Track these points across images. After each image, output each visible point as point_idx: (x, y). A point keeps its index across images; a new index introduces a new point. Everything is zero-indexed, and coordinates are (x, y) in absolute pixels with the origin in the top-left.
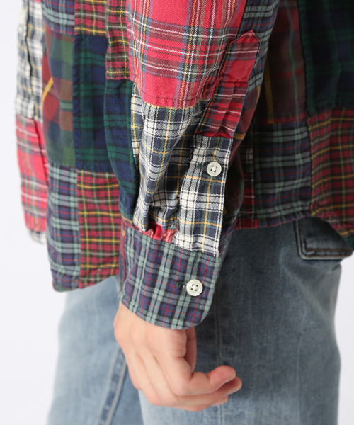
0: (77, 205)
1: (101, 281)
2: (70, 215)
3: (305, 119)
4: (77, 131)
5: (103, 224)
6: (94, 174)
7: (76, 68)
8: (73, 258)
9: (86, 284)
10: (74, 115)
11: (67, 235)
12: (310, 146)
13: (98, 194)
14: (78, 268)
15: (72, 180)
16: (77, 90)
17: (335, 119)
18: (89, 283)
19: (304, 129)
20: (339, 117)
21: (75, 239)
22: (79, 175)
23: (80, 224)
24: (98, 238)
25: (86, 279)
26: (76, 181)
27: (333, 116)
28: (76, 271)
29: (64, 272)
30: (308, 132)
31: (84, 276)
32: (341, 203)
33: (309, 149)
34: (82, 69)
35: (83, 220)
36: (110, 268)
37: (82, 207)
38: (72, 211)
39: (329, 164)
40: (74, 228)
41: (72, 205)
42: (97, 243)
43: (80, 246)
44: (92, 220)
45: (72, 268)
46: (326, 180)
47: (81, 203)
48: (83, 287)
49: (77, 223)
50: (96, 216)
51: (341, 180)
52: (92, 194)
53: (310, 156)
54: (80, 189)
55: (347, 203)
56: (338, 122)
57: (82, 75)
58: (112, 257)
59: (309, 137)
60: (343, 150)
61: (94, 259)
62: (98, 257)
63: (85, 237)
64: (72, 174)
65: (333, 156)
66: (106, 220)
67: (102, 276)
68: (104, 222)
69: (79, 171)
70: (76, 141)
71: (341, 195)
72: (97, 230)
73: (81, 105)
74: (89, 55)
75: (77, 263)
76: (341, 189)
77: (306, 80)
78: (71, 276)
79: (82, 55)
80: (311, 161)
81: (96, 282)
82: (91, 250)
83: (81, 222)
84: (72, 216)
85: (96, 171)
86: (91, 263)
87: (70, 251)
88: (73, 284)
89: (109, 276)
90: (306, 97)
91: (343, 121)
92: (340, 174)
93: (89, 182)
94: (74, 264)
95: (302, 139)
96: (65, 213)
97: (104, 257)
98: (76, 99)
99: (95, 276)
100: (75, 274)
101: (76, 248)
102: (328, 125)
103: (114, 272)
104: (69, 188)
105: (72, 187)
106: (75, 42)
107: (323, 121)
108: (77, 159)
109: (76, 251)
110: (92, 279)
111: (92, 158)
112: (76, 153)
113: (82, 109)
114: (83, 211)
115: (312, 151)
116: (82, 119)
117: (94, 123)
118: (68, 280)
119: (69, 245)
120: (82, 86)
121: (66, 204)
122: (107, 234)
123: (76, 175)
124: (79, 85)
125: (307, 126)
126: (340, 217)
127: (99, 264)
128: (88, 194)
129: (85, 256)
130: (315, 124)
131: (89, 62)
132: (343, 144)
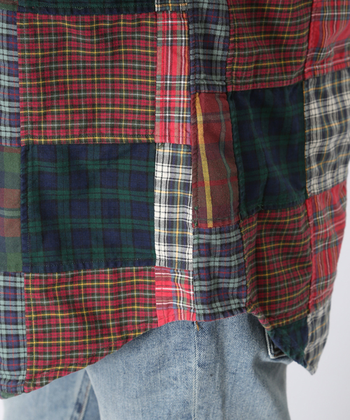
0: (24, 309)
1: (46, 383)
2: (17, 320)
3: (238, 222)
4: (25, 236)
5: (50, 325)
6: (43, 275)
7: (24, 177)
8: (19, 363)
9: (32, 387)
10: (22, 222)
11: (13, 340)
12: (243, 247)
13: (46, 295)
14: (23, 372)
15: (18, 285)
16: (25, 198)
17: (259, 221)
18: (35, 386)
19: (238, 231)
20: (264, 219)
21: (21, 344)
22: (27, 278)
23: (27, 327)
24: (45, 340)
25: (31, 383)
26: (23, 285)
27: (259, 219)
28: (22, 376)
29: (9, 378)
30: (241, 234)
31: (30, 380)
32: (265, 299)
33: (242, 250)
34: (29, 177)
35: (31, 323)
36: (56, 371)
37: (30, 310)
38: (19, 315)
39: (255, 263)
40: (20, 332)
41: (19, 309)
42: (45, 345)
43: (26, 350)
44: (40, 322)
45: (17, 373)
46: (253, 278)
47: (29, 305)
48: (29, 391)
49: (24, 327)
50: (44, 318)
51: (265, 278)
52: (41, 295)
53: (244, 256)
54: (27, 292)
55: (270, 298)
56: (262, 223)
57: (29, 182)
58: (58, 359)
59: (242, 239)
60: (267, 249)
61: (40, 363)
62: (45, 359)
63: (32, 340)
64: (18, 279)
65: (258, 255)
66: (53, 322)
67: (47, 379)
68: (52, 323)
69: (26, 275)
70: (24, 246)
71: (265, 291)
72: (44, 332)
73: (29, 211)
74: (36, 163)
75: (23, 367)
76: (265, 286)
77: (239, 186)
78: (17, 381)
79: (30, 163)
80: (245, 261)
81: (42, 385)
82: (37, 353)
83: (29, 326)
84: (19, 320)
85: (46, 273)
86: (37, 367)
87: (16, 356)
88: (18, 389)
89: (55, 378)
90: (239, 201)
91: (267, 223)
92: (265, 272)
93: (38, 284)
94: (19, 369)
95: (237, 241)
96: (11, 318)
97: (50, 359)
98: (24, 206)
99: (41, 379)
100: (21, 378)
101: (23, 353)
102: (255, 227)
103: (60, 374)
104: (15, 293)
105: (18, 292)
106: (21, 153)
107: (252, 223)
108: (23, 263)
109: (22, 356)
110: (38, 382)
111: (41, 260)
112: (23, 258)
113: (30, 215)
114: (30, 314)
115: (245, 251)
116: (31, 224)
117: (42, 226)
118: (14, 385)
119: (15, 350)
120: (29, 193)
121: (13, 309)
122: (54, 335)
123: (23, 279)
124: (27, 192)
125: (240, 228)
126: (264, 312)
127: (45, 367)
128: (37, 296)
129: (32, 359)
130: (246, 226)
131: (36, 169)
132: (266, 244)
